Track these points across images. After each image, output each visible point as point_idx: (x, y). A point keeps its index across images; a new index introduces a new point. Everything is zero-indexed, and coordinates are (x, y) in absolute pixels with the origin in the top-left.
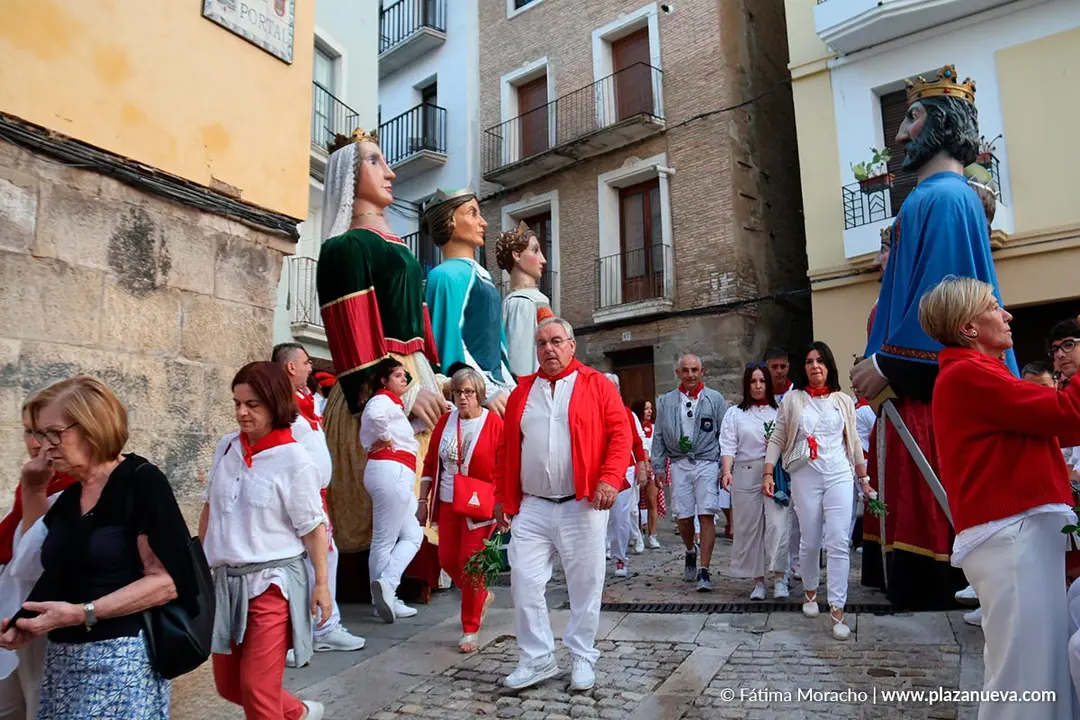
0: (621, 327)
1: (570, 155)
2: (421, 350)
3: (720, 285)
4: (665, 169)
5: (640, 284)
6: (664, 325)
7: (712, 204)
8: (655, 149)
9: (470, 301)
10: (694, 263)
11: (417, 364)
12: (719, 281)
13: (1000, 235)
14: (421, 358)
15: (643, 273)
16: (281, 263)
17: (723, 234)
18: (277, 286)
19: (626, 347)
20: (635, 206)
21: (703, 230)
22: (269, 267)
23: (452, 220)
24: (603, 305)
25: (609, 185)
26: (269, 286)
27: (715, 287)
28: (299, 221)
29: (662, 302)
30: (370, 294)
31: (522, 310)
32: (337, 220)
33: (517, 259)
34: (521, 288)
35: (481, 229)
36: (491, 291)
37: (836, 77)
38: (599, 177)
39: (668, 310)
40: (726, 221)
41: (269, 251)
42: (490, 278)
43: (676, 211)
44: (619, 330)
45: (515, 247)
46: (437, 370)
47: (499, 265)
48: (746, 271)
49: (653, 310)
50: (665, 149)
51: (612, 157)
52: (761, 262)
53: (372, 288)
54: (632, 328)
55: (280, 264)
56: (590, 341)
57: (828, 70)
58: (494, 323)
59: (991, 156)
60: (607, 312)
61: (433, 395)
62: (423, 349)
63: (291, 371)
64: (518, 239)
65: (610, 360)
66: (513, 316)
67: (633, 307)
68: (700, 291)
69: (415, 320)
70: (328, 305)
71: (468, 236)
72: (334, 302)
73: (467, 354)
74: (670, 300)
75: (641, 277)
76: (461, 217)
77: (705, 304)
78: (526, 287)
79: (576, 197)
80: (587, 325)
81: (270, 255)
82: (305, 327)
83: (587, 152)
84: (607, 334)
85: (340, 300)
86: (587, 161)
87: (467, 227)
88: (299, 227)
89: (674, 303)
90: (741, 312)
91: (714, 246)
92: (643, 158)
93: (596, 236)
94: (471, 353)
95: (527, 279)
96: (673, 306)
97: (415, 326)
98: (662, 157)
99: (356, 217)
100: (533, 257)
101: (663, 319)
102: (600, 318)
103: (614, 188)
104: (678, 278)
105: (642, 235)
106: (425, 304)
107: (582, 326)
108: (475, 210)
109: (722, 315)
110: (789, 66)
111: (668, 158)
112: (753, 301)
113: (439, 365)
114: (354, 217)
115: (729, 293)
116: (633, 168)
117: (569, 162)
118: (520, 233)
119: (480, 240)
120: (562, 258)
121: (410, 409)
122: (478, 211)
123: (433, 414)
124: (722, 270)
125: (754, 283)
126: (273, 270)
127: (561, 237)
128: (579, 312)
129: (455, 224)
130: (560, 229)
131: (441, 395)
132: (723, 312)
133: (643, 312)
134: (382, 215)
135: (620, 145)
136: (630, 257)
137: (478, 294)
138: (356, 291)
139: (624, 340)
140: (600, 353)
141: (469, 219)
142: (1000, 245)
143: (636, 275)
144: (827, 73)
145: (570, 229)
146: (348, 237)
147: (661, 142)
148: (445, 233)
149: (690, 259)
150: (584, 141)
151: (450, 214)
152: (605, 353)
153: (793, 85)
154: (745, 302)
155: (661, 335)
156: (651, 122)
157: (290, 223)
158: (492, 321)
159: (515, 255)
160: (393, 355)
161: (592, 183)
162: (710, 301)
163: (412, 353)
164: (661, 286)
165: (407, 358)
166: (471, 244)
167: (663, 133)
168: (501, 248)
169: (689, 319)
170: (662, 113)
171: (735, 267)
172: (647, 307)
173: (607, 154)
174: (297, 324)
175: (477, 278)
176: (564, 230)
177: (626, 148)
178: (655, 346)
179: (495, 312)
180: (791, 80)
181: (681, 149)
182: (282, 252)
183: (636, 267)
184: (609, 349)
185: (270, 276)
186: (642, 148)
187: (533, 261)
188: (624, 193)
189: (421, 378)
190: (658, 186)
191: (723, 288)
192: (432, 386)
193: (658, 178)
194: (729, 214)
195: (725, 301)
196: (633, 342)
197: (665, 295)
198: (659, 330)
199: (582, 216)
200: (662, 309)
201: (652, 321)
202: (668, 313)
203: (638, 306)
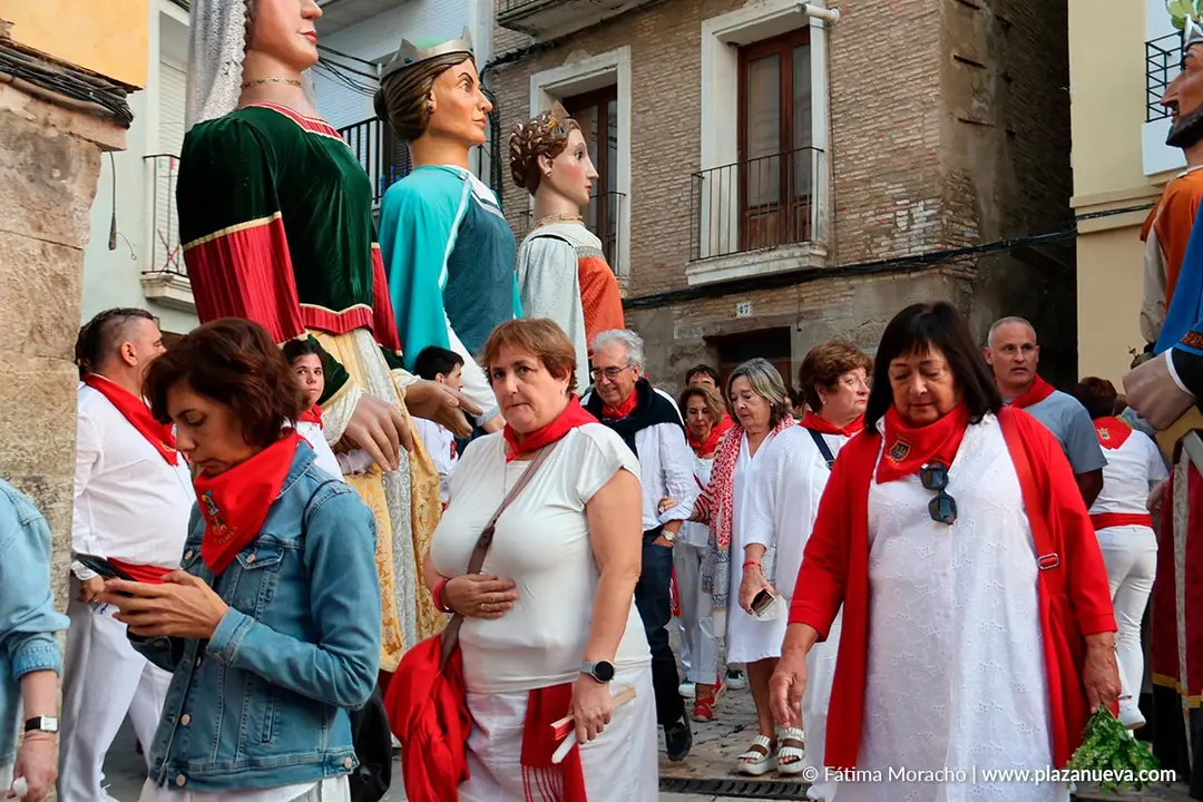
0: (735, 292)
2: (366, 327)
3: (911, 220)
4: (821, 11)
5: (771, 219)
6: (809, 290)
7: (902, 77)
9: (458, 243)
10: (868, 181)
11: (359, 351)
12: (910, 215)
14: (366, 340)
15: (775, 198)
16: (97, 164)
17: (919, 130)
18: (90, 206)
19: (745, 329)
20: (766, 77)
21: (885, 122)
22: (73, 171)
23: (429, 97)
24: (704, 254)
25: (721, 39)
26: (72, 205)
27: (902, 224)
28: (131, 89)
29: (808, 250)
30: (274, 225)
31: (552, 259)
32: (214, 89)
33: (547, 170)
34: (552, 221)
35: (481, 115)
36: (497, 226)
38: (704, 24)
39: (819, 264)
40: (927, 107)
41: (73, 141)
42: (494, 201)
43: (838, 87)
44: (731, 298)
45: (542, 147)
46: (394, 362)
47: (515, 178)
48: (961, 198)
49: (791, 265)
52: (987, 181)
53: (279, 215)
54: (754, 295)
55: (95, 166)
56: (681, 316)
58: (502, 282)
60: (711, 267)
61: (386, 405)
62: (371, 325)
63: (127, 358)
64: (547, 135)
65: (714, 351)
66: (536, 267)
67: (757, 259)
68: (873, 233)
69: (357, 273)
70: (196, 242)
71: (457, 126)
72: (209, 238)
73: (451, 333)
74: (823, 247)
75: (776, 204)
76: (443, 90)
77: (883, 254)
78: (561, 219)
79: (662, 61)
80: (677, 289)
81: (74, 148)
82: (168, 280)
84: (710, 304)
85: (219, 234)
87: (455, 109)
88: (130, 99)
89: (828, 252)
90: (948, 270)
91: (904, 150)
93: (696, 130)
94: (457, 334)
95: (564, 206)
96: (826, 258)
97: (356, 283)
99: (248, 85)
100: (575, 165)
101: (810, 280)
102: (699, 276)
103: (730, 44)
104: (837, 208)
105: (776, 130)
106: (375, 245)
107: (668, 289)
108: (470, 80)
109: (913, 275)
112: (969, 251)
113: (400, 353)
114: (246, 86)
115: (926, 237)
118: (552, 123)
119: (479, 133)
120: (634, 168)
121: (342, 431)
122: (477, 82)
123: (384, 439)
124: (916, 196)
125: (973, 218)
126: (80, 176)
127: (634, 132)
128: (663, 265)
129: (434, 104)
130: (633, 119)
131: (401, 407)
132: (916, 269)
133: (774, 268)
134: (298, 84)
136: (754, 167)
137: (473, 231)
138: (250, 219)
139: (739, 315)
140: (697, 338)
141: (459, 94)
143: (763, 202)
145: (650, 118)
146: (235, 122)
148: (417, 121)
149: (860, 174)
151: (425, 86)
152: (704, 338)
154: (956, 253)
155: (803, 309)
157: (111, 90)
158: (498, 279)
159: (542, 162)
160: (315, 334)
161: (691, 35)
162: (892, 249)
163: (351, 331)
164: (806, 222)
165: (340, 340)
166: (464, 141)
168: (519, 151)
169: (854, 282)
171: (939, 190)
172: (782, 258)
174: (153, 276)
175: (472, 202)
176: (640, 118)
178: (794, 327)
179: (502, 262)
182: (97, 144)
183: (764, 187)
184: (713, 332)
185: (75, 187)
187: (573, 173)
188: (747, 53)
189: (366, 376)
190: (808, 43)
191: (917, 227)
192: (384, 391)
193: (808, 26)
194: (933, 93)
195: (920, 249)
196: (755, 319)
197: (813, 238)
198: (801, 300)
199: (672, 95)
200: (807, 263)
201: (788, 284)
202: (818, 269)
203: (767, 256)
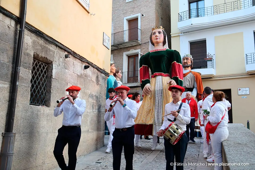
1: (117, 47)
4: (140, 53)
5: (132, 79)
6: (138, 89)
8: (138, 48)
13: (213, 75)
15: (133, 76)
20: (132, 60)
25: (126, 55)
29: (138, 83)
33: (117, 75)
37: (181, 37)
38: (124, 53)
49: (136, 85)
50: (140, 48)
51: (128, 48)
57: (179, 36)
59: (212, 59)
67: (131, 84)
71: (113, 71)
79: (118, 57)
83: (122, 46)
86: (121, 48)
92: (135, 49)
95: (118, 79)
98: (140, 50)
101: (138, 87)
103: (127, 56)
105: (133, 67)
110: (171, 34)
111: (141, 50)
116: (132, 52)
117: (116, 48)
118: (118, 69)
133: (133, 86)
135: (130, 46)
136: (129, 72)
142: (213, 77)
143: (130, 76)
144: (179, 37)
147: (139, 46)
150: (121, 44)
153: (171, 38)
156: (138, 42)
159: (116, 74)
161: (122, 54)
164: (137, 80)
167: (140, 44)
170: (140, 40)
172: (134, 84)
173: (126, 48)
175: (115, 80)
177: (131, 47)
180: (171, 37)
181: (144, 49)
186: (135, 47)
187: (120, 75)
188: (129, 57)
190: (138, 56)
193: (138, 54)
196: (130, 92)
197: (138, 82)
198: (136, 90)
199: (119, 61)
200: (138, 85)
201: (135, 88)
202: (139, 86)
203: (132, 84)
